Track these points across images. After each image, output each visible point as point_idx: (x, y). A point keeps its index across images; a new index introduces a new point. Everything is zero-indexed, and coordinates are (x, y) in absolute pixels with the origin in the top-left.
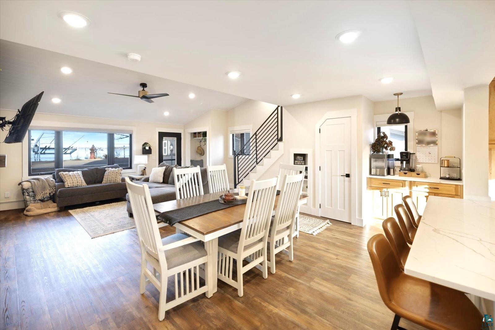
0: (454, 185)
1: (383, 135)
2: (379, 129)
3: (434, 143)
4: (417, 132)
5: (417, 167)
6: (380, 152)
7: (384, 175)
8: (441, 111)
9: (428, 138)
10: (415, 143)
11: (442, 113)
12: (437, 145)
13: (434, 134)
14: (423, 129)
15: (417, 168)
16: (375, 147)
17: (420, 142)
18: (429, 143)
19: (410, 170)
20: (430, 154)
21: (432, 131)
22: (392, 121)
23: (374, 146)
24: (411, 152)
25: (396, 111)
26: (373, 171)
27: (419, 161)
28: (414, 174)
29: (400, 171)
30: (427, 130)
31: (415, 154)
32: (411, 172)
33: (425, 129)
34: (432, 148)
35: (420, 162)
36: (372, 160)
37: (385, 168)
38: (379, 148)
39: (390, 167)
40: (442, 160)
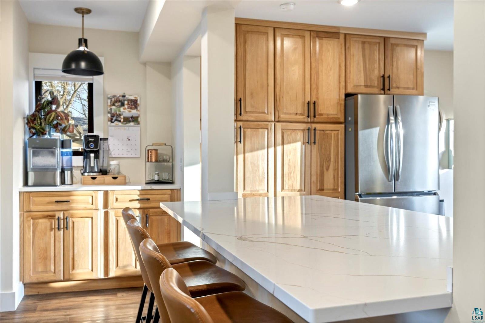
0: (170, 191)
1: (51, 97)
2: (38, 85)
3: (135, 119)
4: (109, 98)
5: (110, 165)
6: (46, 134)
7: (55, 185)
8: (145, 64)
9: (126, 112)
10: (106, 119)
11: (147, 66)
12: (139, 124)
13: (134, 104)
14: (118, 93)
15: (112, 167)
16: (35, 122)
17: (114, 118)
18: (127, 120)
19: (100, 172)
20: (129, 140)
21: (132, 98)
22: (73, 66)
23: (33, 121)
24: (101, 136)
25: (79, 46)
26: (31, 176)
27: (112, 153)
28: (108, 178)
29: (82, 174)
30: (124, 96)
31: (107, 139)
32: (102, 174)
33: (122, 94)
34: (132, 129)
35: (114, 156)
36: (30, 152)
37: (56, 169)
38: (43, 125)
39: (64, 167)
40: (148, 150)
